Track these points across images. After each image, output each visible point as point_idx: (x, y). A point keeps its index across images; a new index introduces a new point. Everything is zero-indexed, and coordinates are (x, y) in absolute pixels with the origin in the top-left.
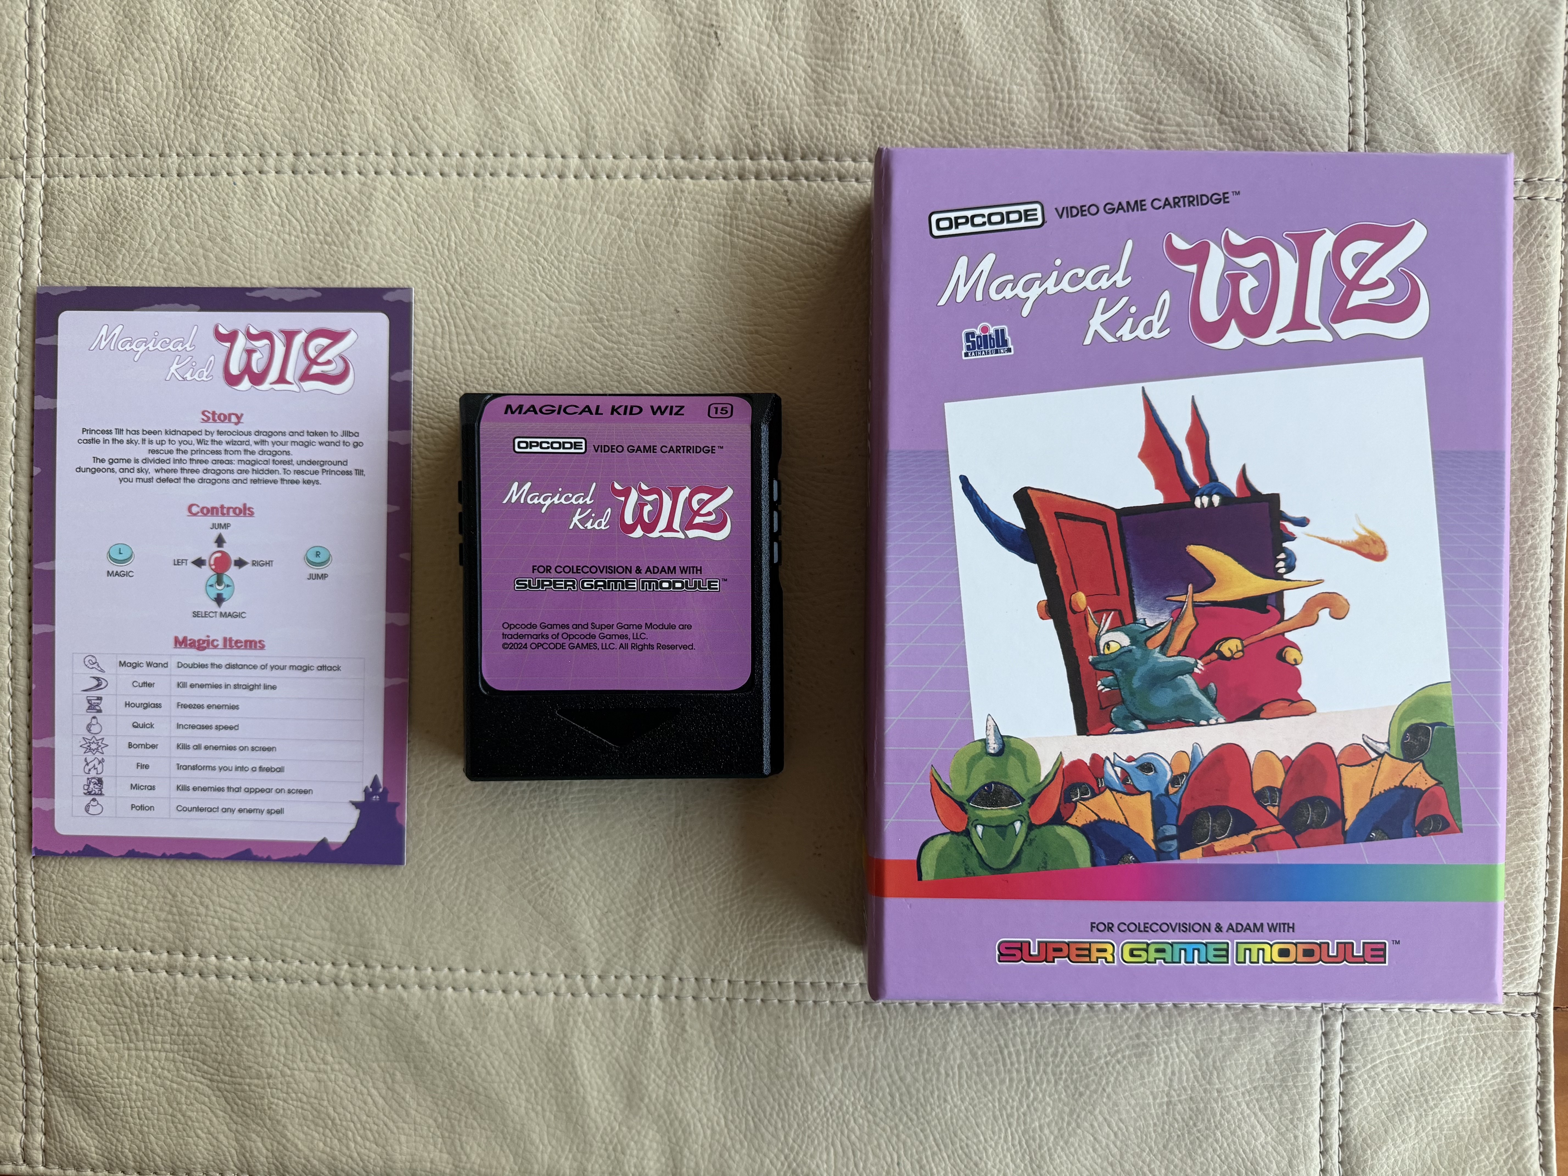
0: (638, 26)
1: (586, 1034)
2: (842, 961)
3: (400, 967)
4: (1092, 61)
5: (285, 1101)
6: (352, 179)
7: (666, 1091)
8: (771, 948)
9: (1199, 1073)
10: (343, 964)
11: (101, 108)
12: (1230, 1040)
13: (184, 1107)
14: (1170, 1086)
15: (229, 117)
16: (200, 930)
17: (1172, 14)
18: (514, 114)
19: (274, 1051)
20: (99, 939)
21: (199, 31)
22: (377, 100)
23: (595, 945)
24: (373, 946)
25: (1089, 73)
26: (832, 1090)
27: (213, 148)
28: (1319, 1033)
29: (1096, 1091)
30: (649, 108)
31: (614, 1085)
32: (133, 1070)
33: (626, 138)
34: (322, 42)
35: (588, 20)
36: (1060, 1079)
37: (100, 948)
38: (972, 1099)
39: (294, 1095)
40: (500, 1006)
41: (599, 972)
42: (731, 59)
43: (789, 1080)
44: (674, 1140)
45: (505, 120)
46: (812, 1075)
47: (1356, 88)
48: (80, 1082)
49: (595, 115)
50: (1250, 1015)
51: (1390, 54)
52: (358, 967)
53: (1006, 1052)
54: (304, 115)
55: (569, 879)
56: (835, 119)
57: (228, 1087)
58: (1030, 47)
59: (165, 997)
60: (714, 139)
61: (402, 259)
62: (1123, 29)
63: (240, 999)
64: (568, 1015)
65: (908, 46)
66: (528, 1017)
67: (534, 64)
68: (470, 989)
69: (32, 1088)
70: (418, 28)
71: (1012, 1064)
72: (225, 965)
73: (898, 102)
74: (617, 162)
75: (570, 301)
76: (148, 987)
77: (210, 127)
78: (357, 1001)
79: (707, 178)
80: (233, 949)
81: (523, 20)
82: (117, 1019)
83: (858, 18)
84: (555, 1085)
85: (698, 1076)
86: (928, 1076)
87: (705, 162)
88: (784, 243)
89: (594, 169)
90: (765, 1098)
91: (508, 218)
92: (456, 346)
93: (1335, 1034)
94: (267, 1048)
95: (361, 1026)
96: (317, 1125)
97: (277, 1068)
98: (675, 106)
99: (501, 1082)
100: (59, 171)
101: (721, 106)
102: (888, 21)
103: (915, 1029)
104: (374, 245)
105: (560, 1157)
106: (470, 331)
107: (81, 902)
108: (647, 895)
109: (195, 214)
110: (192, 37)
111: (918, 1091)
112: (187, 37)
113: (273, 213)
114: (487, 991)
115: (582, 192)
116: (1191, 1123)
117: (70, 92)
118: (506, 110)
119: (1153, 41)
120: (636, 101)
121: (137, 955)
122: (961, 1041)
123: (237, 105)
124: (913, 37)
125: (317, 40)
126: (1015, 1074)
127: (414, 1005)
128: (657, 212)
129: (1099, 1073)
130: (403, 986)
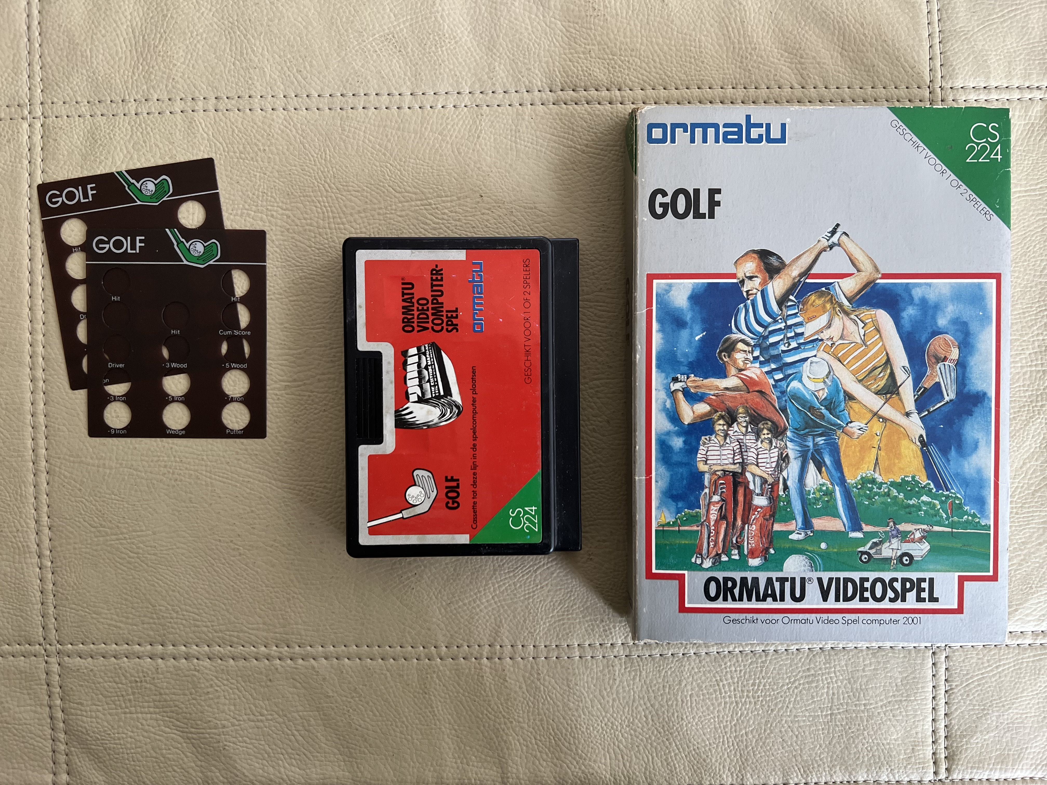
1: (440, 685)
2: (610, 629)
6: (257, 114)
8: (561, 622)
11: (80, 70)
12: (870, 670)
15: (169, 73)
23: (442, 625)
25: (752, 26)
26: (606, 716)
34: (231, 20)
44: (501, 755)
48: (91, 737)
50: (883, 653)
53: (721, 684)
54: (221, 71)
59: (150, 675)
60: (502, 78)
61: (294, 168)
63: (202, 674)
72: (191, 651)
73: (625, 49)
74: (436, 96)
75: (409, 192)
82: (116, 692)
84: (420, 721)
85: (515, 710)
88: (552, 147)
94: (221, 707)
98: (475, 57)
100: (52, 113)
101: (506, 57)
104: (274, 159)
105: (424, 770)
109: (150, 141)
110: (141, 19)
112: (138, 19)
113: (203, 139)
117: (57, 59)
118: (360, 64)
121: (129, 648)
122: (691, 679)
125: (228, 18)
126: (728, 699)
128: (465, 130)
130: (314, 659)
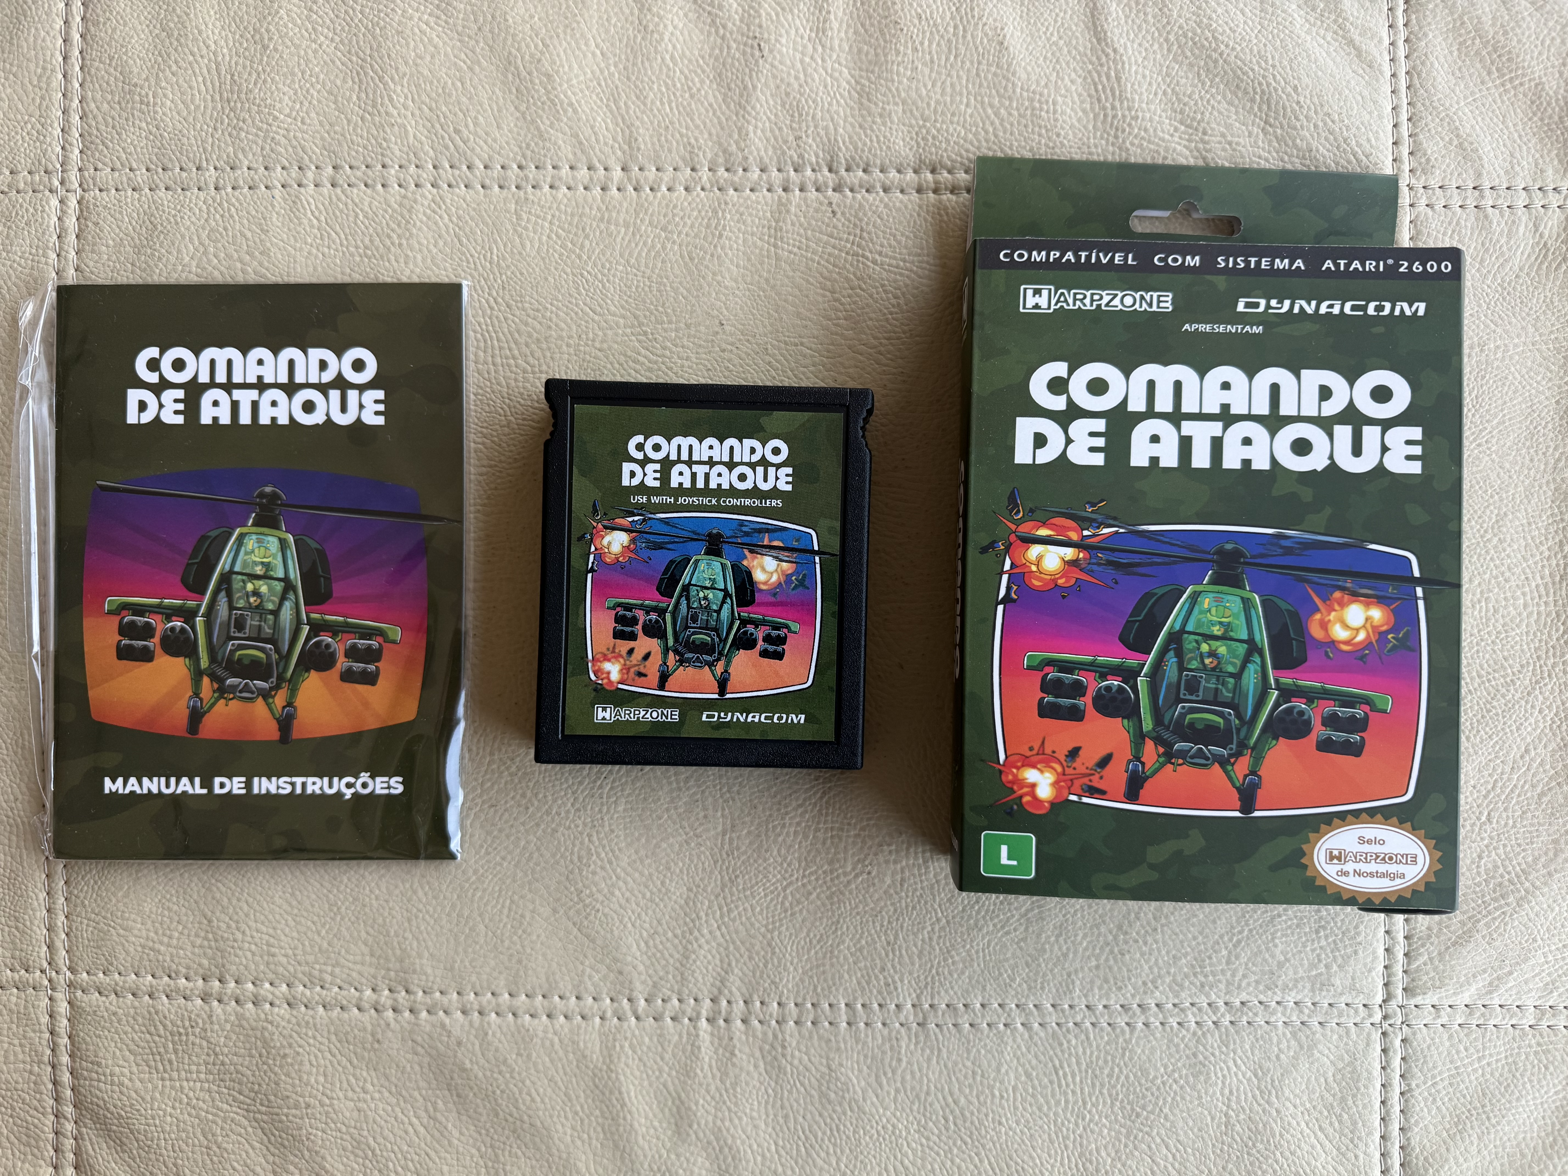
0: (681, 38)
3: (441, 992)
4: (1136, 73)
5: (323, 1131)
7: (716, 1116)
9: (1258, 1093)
10: (383, 990)
13: (220, 1138)
14: (1228, 1107)
16: (236, 956)
17: (1215, 25)
18: (557, 126)
19: (313, 1080)
20: (132, 966)
21: (237, 44)
22: (417, 112)
24: (414, 972)
27: (251, 162)
28: (1379, 1049)
29: (1152, 1112)
30: (692, 120)
31: (662, 1111)
32: (167, 1101)
33: (670, 151)
35: (630, 32)
36: (1116, 1099)
37: (133, 976)
38: (1028, 1121)
39: (333, 1125)
40: (545, 1032)
41: (646, 996)
42: (774, 71)
43: (840, 1104)
45: (548, 133)
46: (864, 1100)
47: (1399, 99)
49: (638, 128)
51: (1432, 64)
52: (399, 992)
55: (614, 899)
56: (879, 130)
57: (265, 1117)
58: (1074, 58)
62: (1167, 40)
64: (615, 1040)
65: (952, 58)
66: (573, 1043)
67: (577, 76)
68: (514, 1014)
69: (62, 1120)
70: (460, 41)
71: (1067, 1085)
76: (183, 1015)
77: (248, 140)
78: (398, 1027)
79: (751, 190)
80: (271, 976)
81: (565, 33)
83: (902, 30)
86: (982, 1099)
87: (749, 174)
89: (638, 182)
90: (816, 1123)
91: (551, 231)
92: (498, 360)
93: (1395, 1052)
95: (402, 1052)
96: (356, 1156)
97: (315, 1097)
99: (546, 1109)
102: (931, 33)
103: (968, 1051)
106: (513, 346)
107: (114, 928)
108: (694, 916)
111: (972, 1114)
114: (531, 1016)
115: (625, 205)
116: (1250, 1144)
119: (1197, 51)
120: (679, 112)
123: (276, 118)
124: (957, 49)
127: (456, 1031)
129: (1156, 1093)
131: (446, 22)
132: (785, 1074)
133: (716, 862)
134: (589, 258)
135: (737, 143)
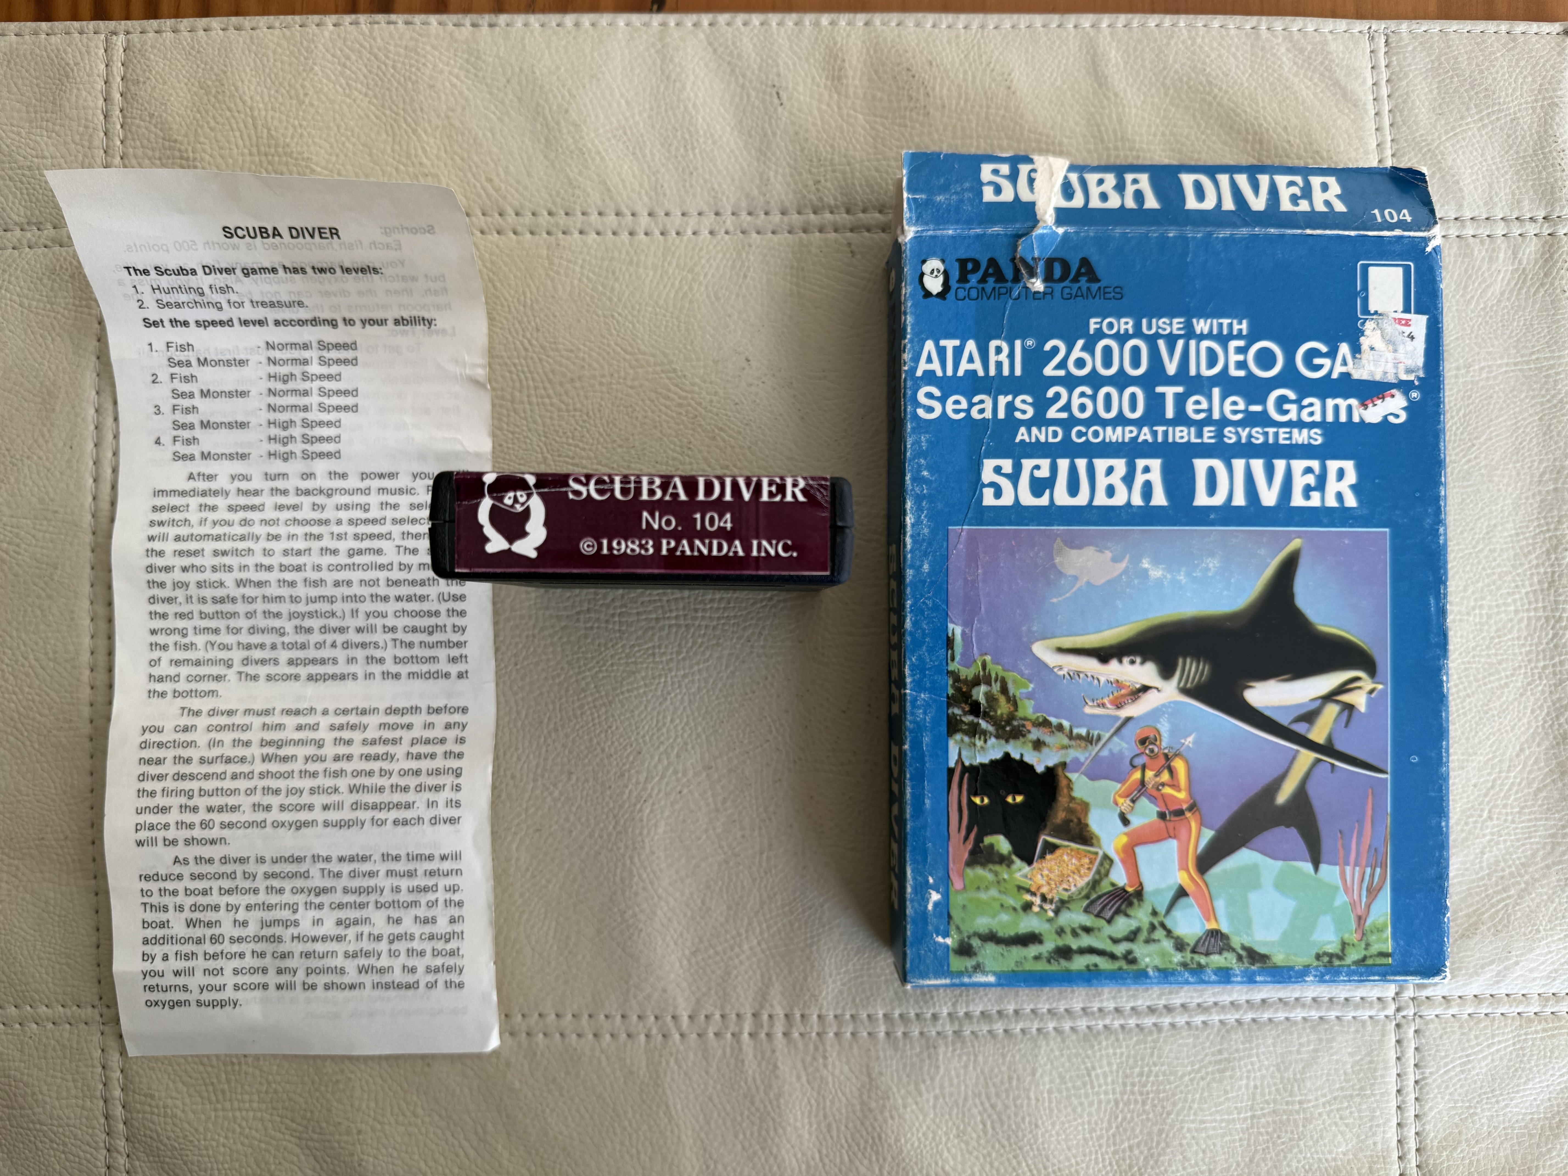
0: (702, 87)
4: (1136, 115)
5: (375, 1157)
9: (1280, 1086)
14: (1254, 1100)
17: (1208, 70)
18: (585, 174)
19: (364, 1106)
21: (273, 100)
22: (449, 162)
28: (1393, 1040)
29: (1183, 1110)
30: (715, 165)
32: (220, 1131)
33: (694, 195)
35: (653, 82)
38: (1063, 1123)
39: (384, 1151)
40: (592, 1050)
41: (689, 1013)
42: (793, 118)
45: (577, 180)
46: (905, 1107)
47: (1384, 136)
49: (663, 174)
51: (1413, 102)
55: (657, 919)
57: (317, 1144)
58: (1077, 101)
62: (1163, 84)
64: (660, 1057)
66: (620, 1060)
67: (603, 126)
68: (562, 1035)
70: (489, 93)
79: (773, 233)
81: (591, 83)
83: (914, 76)
86: (1018, 1103)
87: (770, 218)
89: (664, 226)
90: (858, 1131)
91: (582, 274)
92: (534, 399)
93: (1409, 1042)
95: (452, 1076)
97: (367, 1123)
99: (595, 1126)
102: (941, 80)
103: (1004, 1056)
106: (548, 385)
108: (734, 933)
114: (578, 1036)
115: (653, 248)
116: (1275, 1135)
119: (1192, 95)
120: (703, 159)
124: (966, 95)
127: (506, 1052)
131: (476, 76)
132: (827, 1083)
133: (754, 880)
134: (620, 300)
135: (759, 188)
